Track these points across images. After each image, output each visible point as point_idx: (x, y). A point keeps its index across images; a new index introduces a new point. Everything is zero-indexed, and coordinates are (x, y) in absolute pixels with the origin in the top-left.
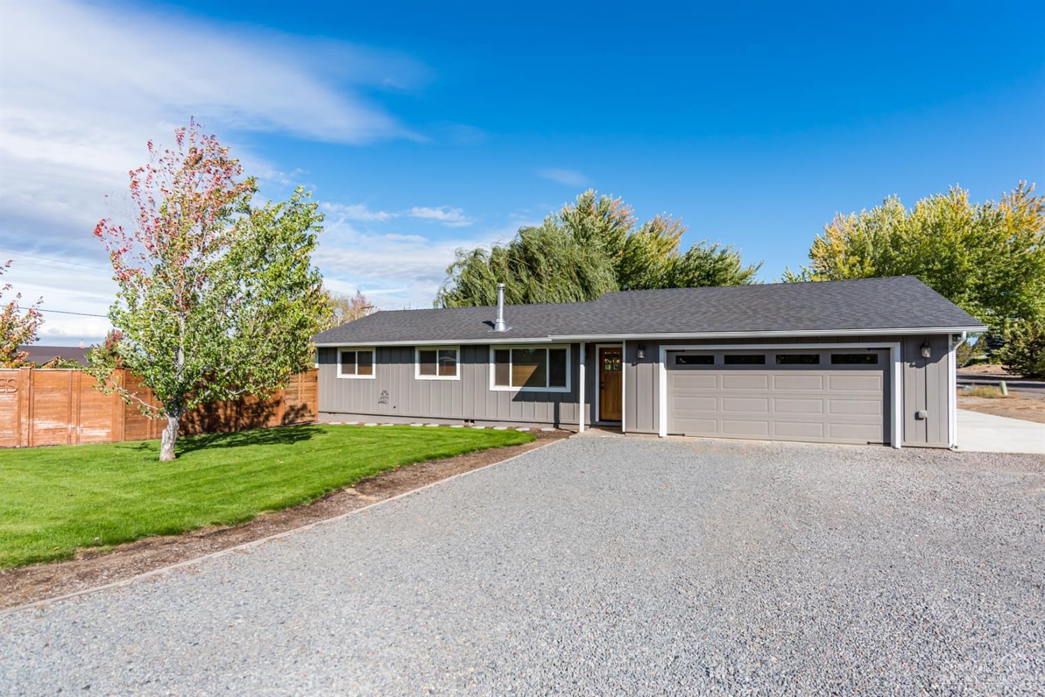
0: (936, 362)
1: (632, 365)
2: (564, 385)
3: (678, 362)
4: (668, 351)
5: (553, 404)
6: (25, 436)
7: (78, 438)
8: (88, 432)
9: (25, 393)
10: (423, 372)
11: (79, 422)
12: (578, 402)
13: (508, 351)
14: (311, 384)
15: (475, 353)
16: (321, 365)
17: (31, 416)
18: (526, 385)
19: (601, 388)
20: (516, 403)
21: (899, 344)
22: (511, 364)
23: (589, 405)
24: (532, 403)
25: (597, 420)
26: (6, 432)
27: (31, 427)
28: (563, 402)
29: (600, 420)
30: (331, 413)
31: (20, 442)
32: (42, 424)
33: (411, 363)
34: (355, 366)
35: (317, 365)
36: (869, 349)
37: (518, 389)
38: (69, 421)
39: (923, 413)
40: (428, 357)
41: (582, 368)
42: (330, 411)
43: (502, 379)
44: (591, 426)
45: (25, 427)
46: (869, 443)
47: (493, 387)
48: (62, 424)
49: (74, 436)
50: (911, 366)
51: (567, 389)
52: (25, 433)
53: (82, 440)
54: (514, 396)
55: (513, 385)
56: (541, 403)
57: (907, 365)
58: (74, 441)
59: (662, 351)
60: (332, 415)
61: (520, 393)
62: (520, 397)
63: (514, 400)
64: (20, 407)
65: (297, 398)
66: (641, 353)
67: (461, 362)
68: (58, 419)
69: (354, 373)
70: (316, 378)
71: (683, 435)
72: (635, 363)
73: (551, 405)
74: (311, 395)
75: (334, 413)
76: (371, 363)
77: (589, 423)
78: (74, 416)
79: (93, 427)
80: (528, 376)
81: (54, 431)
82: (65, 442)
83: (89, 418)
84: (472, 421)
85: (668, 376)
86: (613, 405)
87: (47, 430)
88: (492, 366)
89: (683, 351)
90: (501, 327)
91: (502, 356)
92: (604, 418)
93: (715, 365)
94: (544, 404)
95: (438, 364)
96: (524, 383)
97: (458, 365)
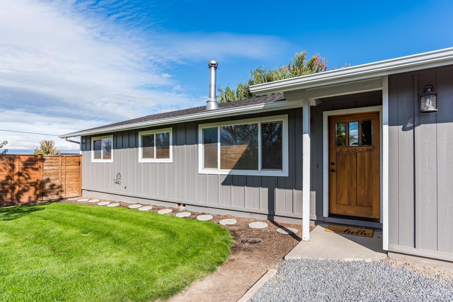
1: (404, 129)
2: (279, 166)
5: (266, 190)
10: (145, 155)
12: (300, 187)
15: (185, 132)
16: (83, 152)
18: (238, 166)
19: (331, 171)
20: (225, 187)
22: (219, 144)
23: (314, 193)
24: (243, 188)
25: (326, 214)
28: (278, 188)
29: (331, 215)
30: (89, 191)
33: (136, 148)
34: (101, 151)
37: (226, 172)
41: (307, 139)
42: (89, 190)
43: (210, 162)
44: (317, 222)
47: (202, 169)
51: (284, 172)
54: (223, 180)
55: (221, 168)
56: (252, 188)
60: (90, 192)
61: (229, 176)
62: (230, 181)
63: (223, 184)
65: (58, 179)
67: (173, 144)
69: (100, 158)
70: (80, 163)
72: (410, 125)
73: (264, 191)
74: (75, 176)
75: (91, 191)
76: (111, 149)
77: (315, 218)
80: (238, 157)
84: (184, 205)
86: (349, 194)
88: (201, 147)
90: (212, 107)
91: (210, 135)
92: (334, 211)
94: (256, 189)
95: (155, 147)
96: (233, 165)
97: (171, 147)
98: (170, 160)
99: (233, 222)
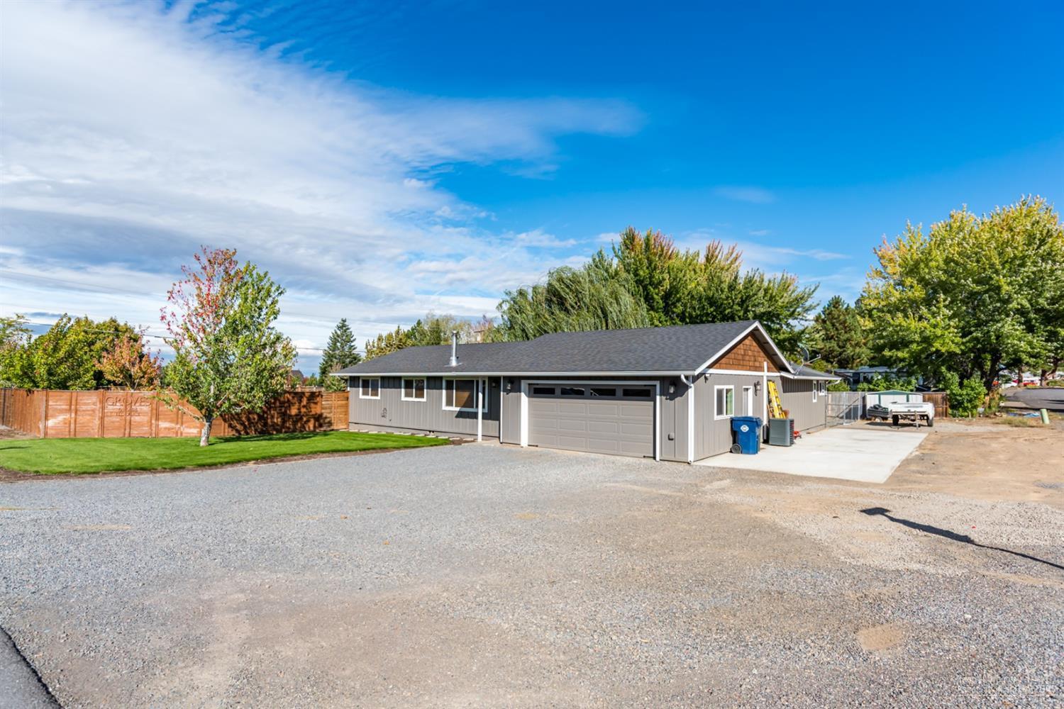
0: (681, 396)
1: (507, 394)
3: (535, 393)
4: (529, 384)
6: (154, 432)
7: (181, 434)
8: (187, 430)
9: (154, 406)
10: (407, 395)
11: (182, 424)
12: (478, 418)
13: (453, 381)
14: (344, 402)
15: (435, 382)
16: (351, 388)
17: (157, 419)
18: (464, 406)
20: (458, 419)
21: (659, 382)
22: (454, 391)
26: (144, 428)
27: (157, 426)
31: (151, 434)
32: (163, 425)
33: (400, 389)
35: (349, 389)
36: (645, 385)
37: (458, 409)
38: (177, 423)
39: (672, 436)
40: (409, 384)
41: (481, 395)
42: (356, 422)
43: (449, 403)
45: (154, 426)
46: (644, 457)
47: (445, 407)
48: (173, 425)
49: (179, 432)
50: (666, 399)
51: (486, 410)
52: (154, 429)
53: (184, 435)
54: (457, 414)
55: (456, 406)
56: (470, 420)
57: (664, 398)
58: (179, 434)
59: (524, 384)
61: (459, 412)
62: (460, 415)
63: (457, 417)
64: (151, 415)
65: (331, 412)
66: (509, 385)
67: (427, 389)
68: (171, 421)
69: (368, 395)
70: (348, 397)
71: (537, 446)
74: (343, 410)
75: (358, 424)
76: (378, 388)
78: (180, 420)
79: (190, 428)
80: (465, 399)
81: (169, 429)
82: (174, 436)
83: (188, 422)
84: (433, 432)
85: (530, 403)
87: (166, 428)
88: (444, 392)
89: (538, 384)
90: (454, 363)
91: (449, 385)
93: (556, 394)
94: (472, 421)
95: (414, 390)
96: (462, 405)
97: (425, 390)
98: (424, 400)
99: (458, 439)
